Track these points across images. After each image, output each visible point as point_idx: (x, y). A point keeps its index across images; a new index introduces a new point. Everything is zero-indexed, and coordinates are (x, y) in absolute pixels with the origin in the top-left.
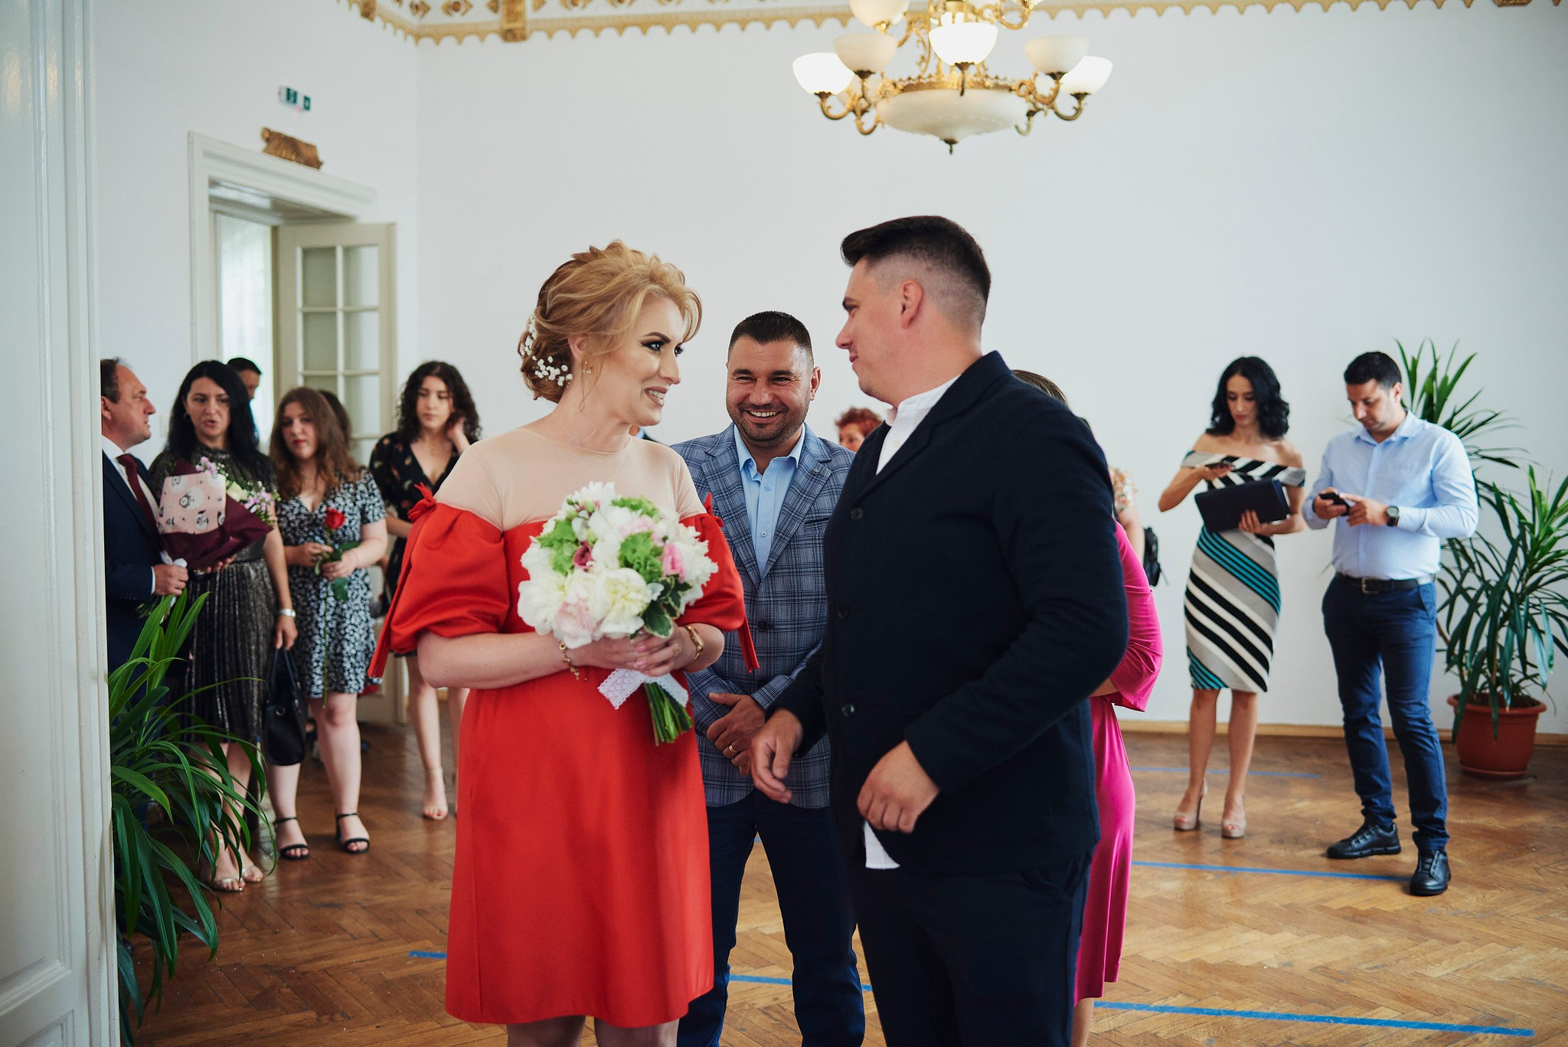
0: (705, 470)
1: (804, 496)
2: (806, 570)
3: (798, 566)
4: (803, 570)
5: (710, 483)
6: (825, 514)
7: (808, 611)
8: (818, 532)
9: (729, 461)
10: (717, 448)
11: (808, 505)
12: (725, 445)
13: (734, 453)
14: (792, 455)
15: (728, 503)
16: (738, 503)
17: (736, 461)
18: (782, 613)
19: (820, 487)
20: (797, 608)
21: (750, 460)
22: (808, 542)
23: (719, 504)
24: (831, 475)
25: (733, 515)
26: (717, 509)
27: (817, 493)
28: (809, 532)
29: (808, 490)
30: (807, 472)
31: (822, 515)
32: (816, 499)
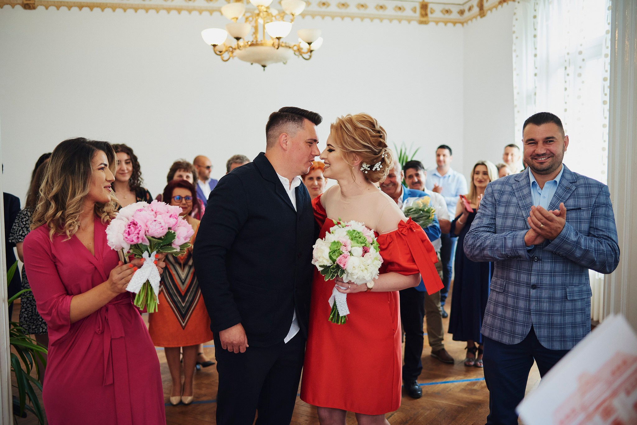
0: (514, 188)
1: (561, 199)
5: (516, 193)
6: (570, 208)
9: (525, 183)
10: (521, 177)
12: (524, 176)
13: (528, 179)
14: (555, 179)
15: (524, 202)
16: (528, 202)
17: (529, 183)
19: (569, 195)
21: (534, 182)
23: (519, 202)
24: (575, 189)
25: (526, 207)
26: (519, 204)
27: (567, 198)
29: (563, 196)
30: (563, 188)
31: (569, 208)
32: (566, 201)
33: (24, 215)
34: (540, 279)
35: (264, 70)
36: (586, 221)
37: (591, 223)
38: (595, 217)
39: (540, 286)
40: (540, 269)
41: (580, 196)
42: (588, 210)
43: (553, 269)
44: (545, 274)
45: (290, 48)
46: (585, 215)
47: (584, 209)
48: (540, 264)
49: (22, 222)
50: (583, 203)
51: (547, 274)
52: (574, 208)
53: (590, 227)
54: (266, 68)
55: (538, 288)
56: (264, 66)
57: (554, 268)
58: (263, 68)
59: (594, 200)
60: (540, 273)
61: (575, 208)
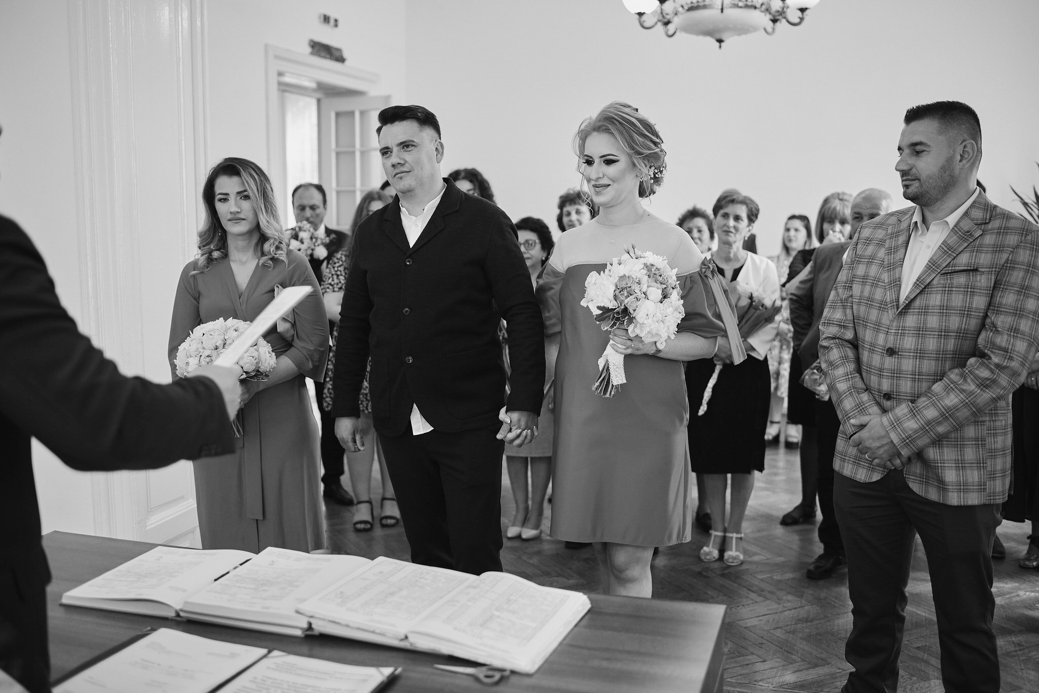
1: (949, 253)
2: (932, 311)
3: (927, 307)
4: (930, 311)
5: (887, 242)
6: (960, 268)
7: (931, 344)
8: (949, 282)
9: (907, 224)
10: (906, 215)
11: (949, 260)
14: (948, 218)
15: (892, 258)
16: (899, 258)
18: (909, 343)
19: (966, 245)
20: (920, 340)
21: (916, 222)
22: (939, 289)
23: (886, 258)
25: (893, 267)
26: (884, 262)
27: (960, 249)
28: (942, 282)
29: (954, 247)
30: (960, 233)
31: (957, 268)
32: (957, 255)
33: (338, 259)
34: (895, 384)
35: (720, 47)
36: (982, 291)
37: (992, 296)
38: (1002, 286)
39: (896, 395)
40: (896, 368)
41: (983, 249)
42: (990, 273)
43: (917, 368)
44: (904, 376)
45: (755, 8)
46: (983, 281)
47: (983, 270)
48: (896, 360)
49: (334, 268)
50: (984, 259)
51: (906, 376)
52: (966, 268)
53: (990, 304)
54: (723, 44)
55: (894, 398)
56: (720, 41)
57: (919, 367)
58: (718, 44)
59: (1005, 256)
60: (895, 375)
61: (969, 268)
